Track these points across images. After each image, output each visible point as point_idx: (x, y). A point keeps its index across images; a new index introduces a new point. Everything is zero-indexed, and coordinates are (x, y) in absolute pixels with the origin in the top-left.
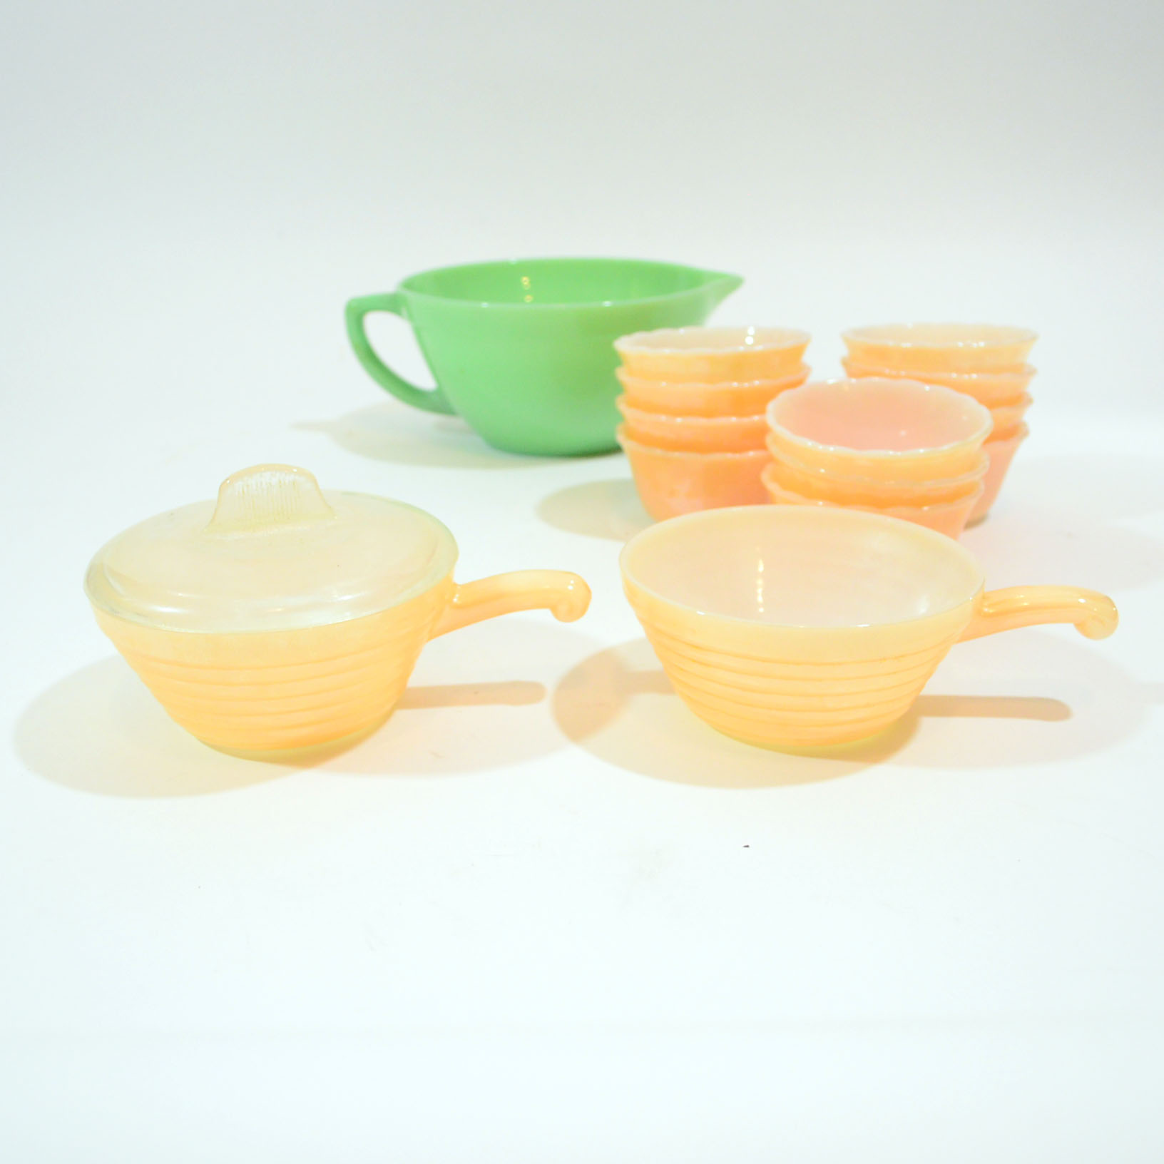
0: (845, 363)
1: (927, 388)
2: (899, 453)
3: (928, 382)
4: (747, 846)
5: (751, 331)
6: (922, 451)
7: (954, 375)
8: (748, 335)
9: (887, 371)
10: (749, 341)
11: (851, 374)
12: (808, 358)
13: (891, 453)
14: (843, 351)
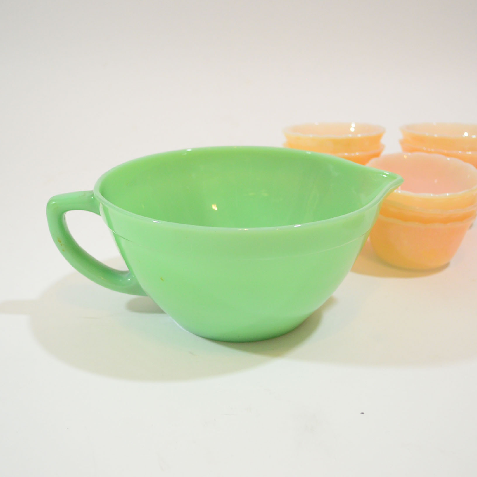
0: (402, 143)
1: (448, 159)
2: (437, 195)
3: (447, 155)
4: (363, 413)
5: (353, 125)
6: (448, 194)
7: (460, 152)
8: (352, 127)
9: (424, 149)
10: (352, 130)
11: (406, 149)
12: (384, 141)
13: (432, 195)
14: (400, 136)
